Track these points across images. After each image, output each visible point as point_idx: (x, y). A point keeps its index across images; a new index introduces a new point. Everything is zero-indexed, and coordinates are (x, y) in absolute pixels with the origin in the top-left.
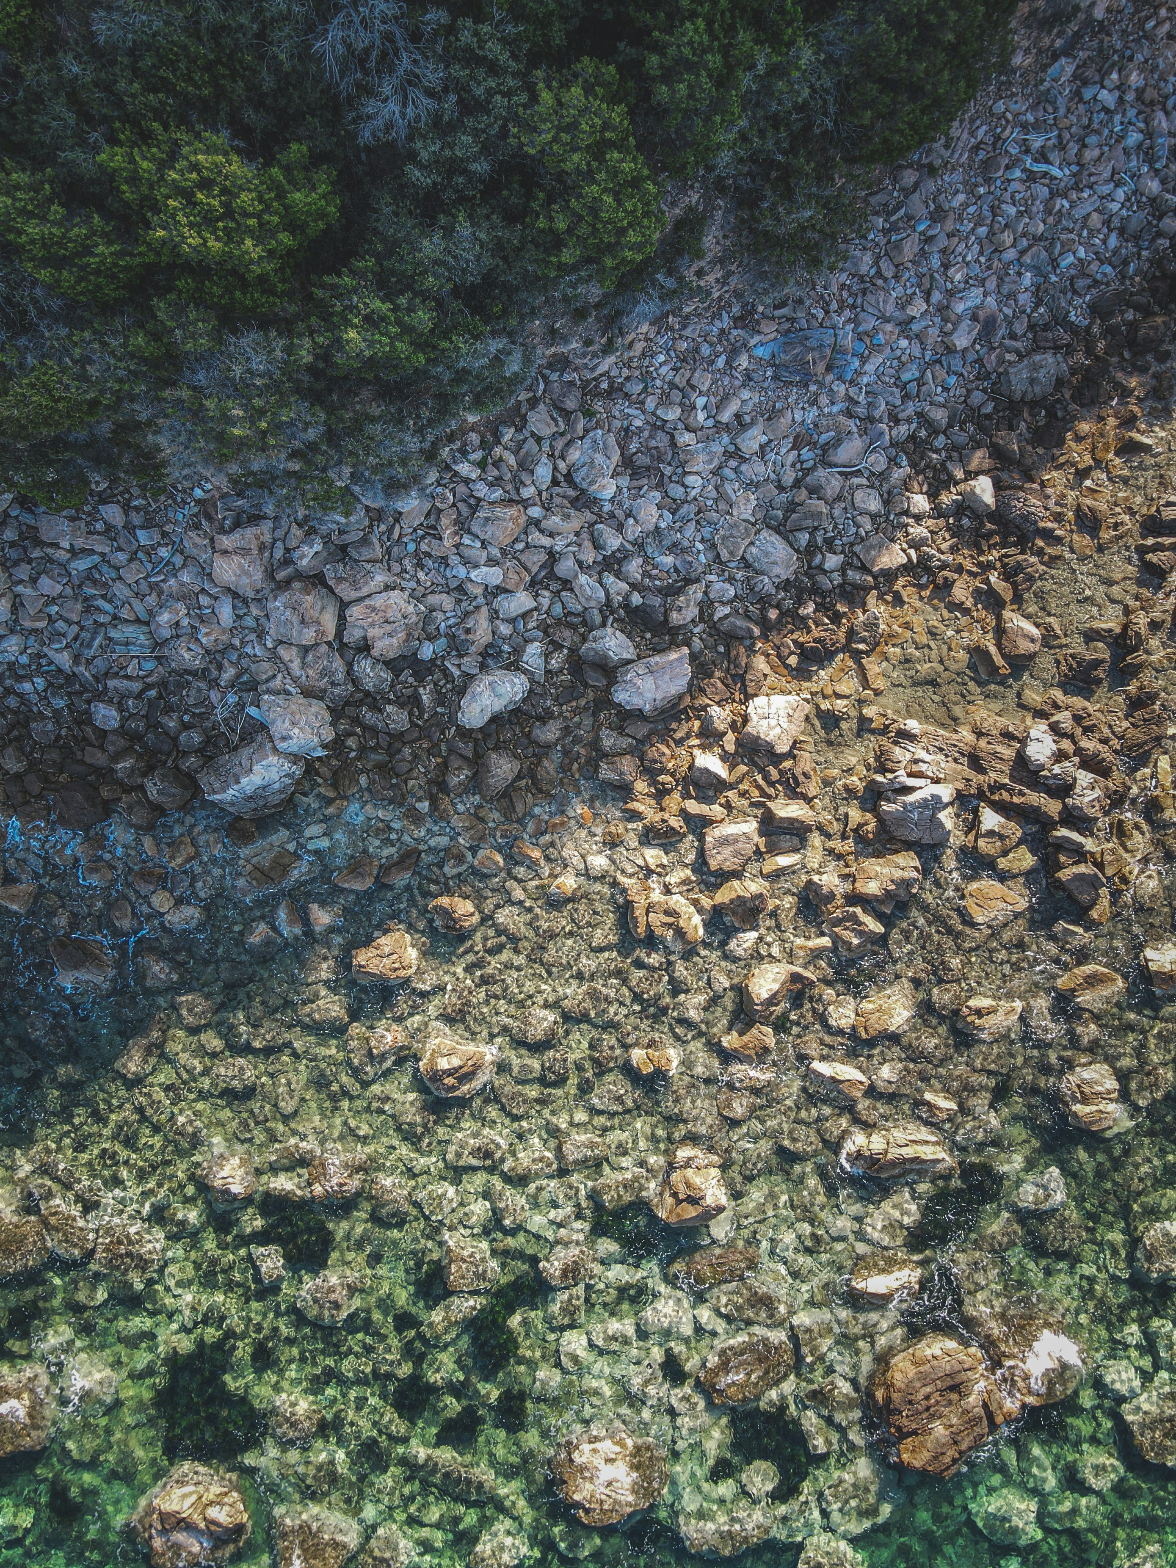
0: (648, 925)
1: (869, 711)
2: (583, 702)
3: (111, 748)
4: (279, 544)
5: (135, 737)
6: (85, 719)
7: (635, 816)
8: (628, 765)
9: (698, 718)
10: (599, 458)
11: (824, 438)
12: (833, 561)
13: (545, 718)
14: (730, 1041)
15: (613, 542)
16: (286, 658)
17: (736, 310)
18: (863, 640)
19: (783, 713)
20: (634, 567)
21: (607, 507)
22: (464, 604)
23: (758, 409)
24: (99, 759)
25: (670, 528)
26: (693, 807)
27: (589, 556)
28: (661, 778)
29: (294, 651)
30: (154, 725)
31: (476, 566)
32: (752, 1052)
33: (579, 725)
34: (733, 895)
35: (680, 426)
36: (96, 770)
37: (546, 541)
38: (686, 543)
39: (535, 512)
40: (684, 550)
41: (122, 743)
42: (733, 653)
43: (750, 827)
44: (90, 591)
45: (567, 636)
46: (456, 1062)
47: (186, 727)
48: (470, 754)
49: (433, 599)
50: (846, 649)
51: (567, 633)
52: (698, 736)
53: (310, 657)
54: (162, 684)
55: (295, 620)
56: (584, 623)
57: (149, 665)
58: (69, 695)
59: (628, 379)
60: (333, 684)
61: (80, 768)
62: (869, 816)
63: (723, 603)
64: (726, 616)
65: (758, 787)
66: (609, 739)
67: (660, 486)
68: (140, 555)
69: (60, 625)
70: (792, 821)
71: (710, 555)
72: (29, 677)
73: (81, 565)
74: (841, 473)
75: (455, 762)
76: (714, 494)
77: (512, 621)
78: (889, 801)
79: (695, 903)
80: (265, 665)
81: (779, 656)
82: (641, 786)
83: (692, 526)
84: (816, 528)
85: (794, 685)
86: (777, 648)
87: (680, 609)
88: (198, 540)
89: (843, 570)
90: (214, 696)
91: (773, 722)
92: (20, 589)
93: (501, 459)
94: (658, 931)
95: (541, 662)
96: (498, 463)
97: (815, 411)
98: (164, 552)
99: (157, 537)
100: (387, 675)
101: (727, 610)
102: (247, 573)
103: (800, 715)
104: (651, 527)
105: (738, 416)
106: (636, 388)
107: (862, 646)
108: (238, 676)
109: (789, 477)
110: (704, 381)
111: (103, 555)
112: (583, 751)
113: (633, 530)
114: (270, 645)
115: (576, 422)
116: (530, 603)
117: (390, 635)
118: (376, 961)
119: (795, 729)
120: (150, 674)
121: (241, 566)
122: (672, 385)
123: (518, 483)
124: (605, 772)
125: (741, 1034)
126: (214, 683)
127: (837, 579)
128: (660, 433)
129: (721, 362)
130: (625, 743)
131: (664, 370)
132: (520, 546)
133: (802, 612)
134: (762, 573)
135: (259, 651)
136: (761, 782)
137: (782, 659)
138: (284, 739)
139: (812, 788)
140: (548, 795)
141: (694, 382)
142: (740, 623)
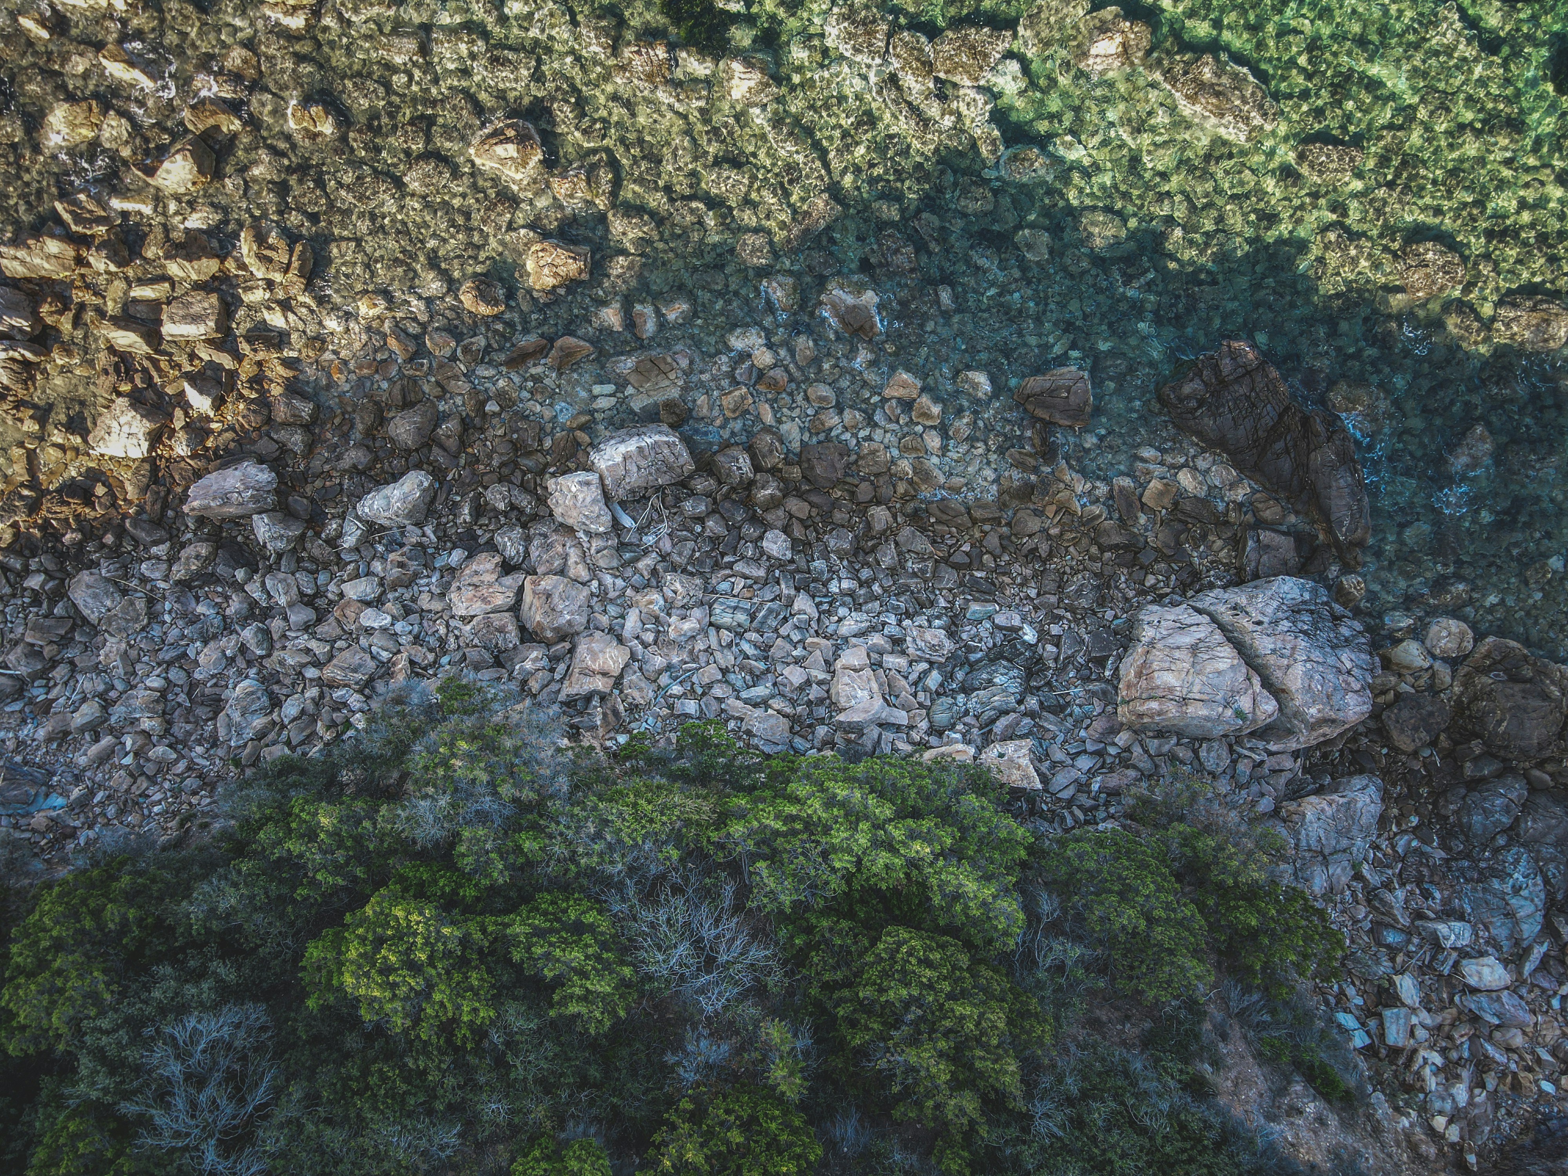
0: (291, 252)
1: (30, 426)
2: (318, 483)
3: (780, 513)
4: (557, 676)
5: (754, 519)
6: (799, 546)
7: (287, 363)
8: (281, 412)
9: (207, 449)
10: (236, 717)
11: (17, 706)
12: (34, 582)
13: (355, 470)
14: (232, 125)
15: (248, 634)
16: (580, 567)
17: (70, 846)
18: (22, 498)
19: (114, 436)
20: (235, 606)
21: (252, 672)
22: (407, 596)
23: (77, 745)
24: (795, 505)
25: (193, 641)
26: (226, 361)
27: (276, 624)
28: (254, 395)
29: (572, 573)
30: (734, 529)
31: (384, 630)
32: (208, 106)
33: (327, 461)
34: (196, 264)
35: (155, 739)
36: (801, 495)
37: (313, 644)
38: (180, 623)
39: (311, 673)
40: (184, 615)
41: (770, 517)
42: (158, 507)
43: (169, 329)
44: (761, 666)
45: (317, 548)
46: (500, 150)
47: (700, 520)
48: (436, 450)
49: (437, 606)
50: (43, 493)
51: (316, 552)
52: (212, 431)
53: (557, 563)
54: (717, 566)
55: (556, 599)
56: (299, 560)
57: (724, 586)
58: (809, 572)
59: (194, 793)
60: (545, 536)
61: (815, 499)
62: (49, 320)
63: (158, 558)
64: (156, 543)
65: (158, 369)
66: (296, 440)
67: (193, 685)
68: (699, 691)
69: (796, 637)
70: (126, 328)
71: (158, 607)
72: (843, 593)
73: (760, 691)
74: (7, 668)
75: (452, 444)
76: (138, 666)
77: (369, 573)
78: (20, 330)
79: (243, 266)
80: (602, 563)
81: (115, 498)
82: (276, 390)
83: (170, 639)
84: (46, 617)
85: (106, 466)
86: (114, 505)
87: (197, 557)
88: (636, 694)
89: (26, 572)
90: (666, 545)
91: (126, 429)
92: (821, 676)
93: (328, 728)
94: (282, 245)
95: (346, 528)
96: (331, 725)
97: (22, 734)
98: (676, 689)
99: (678, 704)
100: (498, 539)
101: (154, 550)
102: (590, 650)
103: (99, 432)
104: (212, 644)
105: (97, 740)
106: (191, 782)
107: (26, 492)
108: (637, 559)
109: (60, 673)
110: (120, 781)
111: (738, 698)
112: (329, 435)
113: (229, 644)
114: (595, 583)
115: (250, 755)
116: (347, 588)
117: (476, 573)
118: (558, 261)
119: (106, 419)
120: (725, 578)
121: (594, 661)
122: (152, 780)
123: (317, 702)
124: (305, 409)
125: (217, 128)
126: (664, 557)
127: (33, 564)
128: (180, 736)
129: (100, 796)
130: (282, 435)
131: (157, 797)
132: (339, 644)
133: (78, 536)
134: (107, 580)
135: (608, 580)
136: (154, 374)
137: (111, 493)
138: (588, 484)
139: (103, 359)
140: (371, 397)
141: (129, 780)
142: (142, 535)
